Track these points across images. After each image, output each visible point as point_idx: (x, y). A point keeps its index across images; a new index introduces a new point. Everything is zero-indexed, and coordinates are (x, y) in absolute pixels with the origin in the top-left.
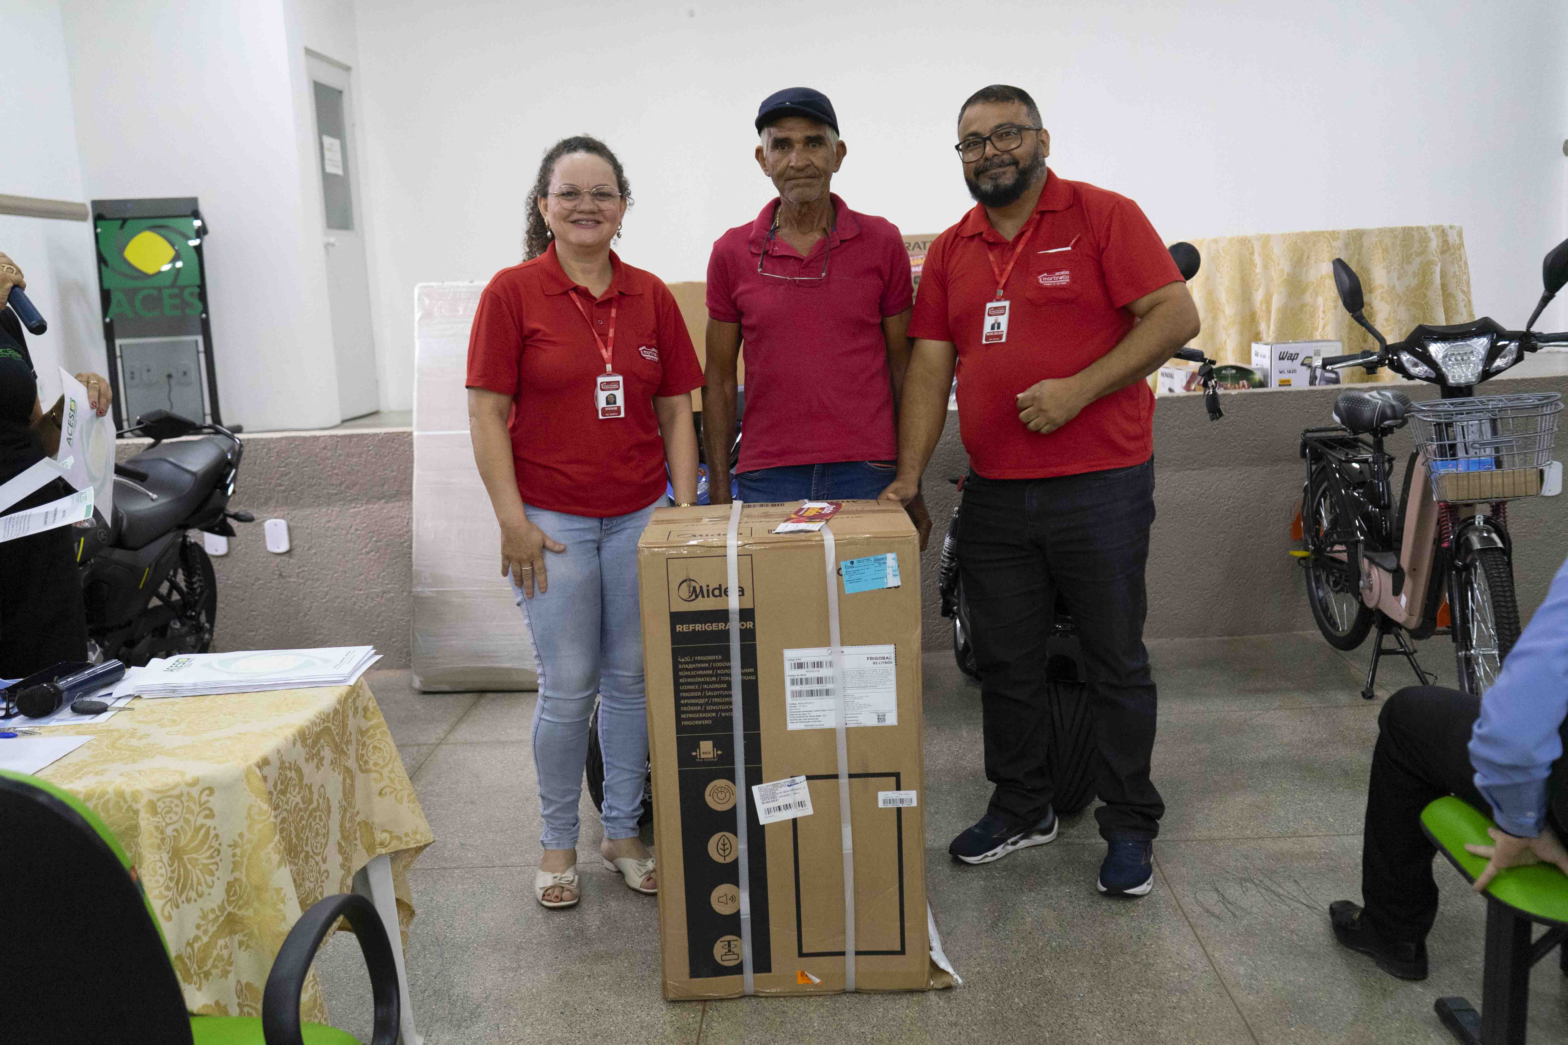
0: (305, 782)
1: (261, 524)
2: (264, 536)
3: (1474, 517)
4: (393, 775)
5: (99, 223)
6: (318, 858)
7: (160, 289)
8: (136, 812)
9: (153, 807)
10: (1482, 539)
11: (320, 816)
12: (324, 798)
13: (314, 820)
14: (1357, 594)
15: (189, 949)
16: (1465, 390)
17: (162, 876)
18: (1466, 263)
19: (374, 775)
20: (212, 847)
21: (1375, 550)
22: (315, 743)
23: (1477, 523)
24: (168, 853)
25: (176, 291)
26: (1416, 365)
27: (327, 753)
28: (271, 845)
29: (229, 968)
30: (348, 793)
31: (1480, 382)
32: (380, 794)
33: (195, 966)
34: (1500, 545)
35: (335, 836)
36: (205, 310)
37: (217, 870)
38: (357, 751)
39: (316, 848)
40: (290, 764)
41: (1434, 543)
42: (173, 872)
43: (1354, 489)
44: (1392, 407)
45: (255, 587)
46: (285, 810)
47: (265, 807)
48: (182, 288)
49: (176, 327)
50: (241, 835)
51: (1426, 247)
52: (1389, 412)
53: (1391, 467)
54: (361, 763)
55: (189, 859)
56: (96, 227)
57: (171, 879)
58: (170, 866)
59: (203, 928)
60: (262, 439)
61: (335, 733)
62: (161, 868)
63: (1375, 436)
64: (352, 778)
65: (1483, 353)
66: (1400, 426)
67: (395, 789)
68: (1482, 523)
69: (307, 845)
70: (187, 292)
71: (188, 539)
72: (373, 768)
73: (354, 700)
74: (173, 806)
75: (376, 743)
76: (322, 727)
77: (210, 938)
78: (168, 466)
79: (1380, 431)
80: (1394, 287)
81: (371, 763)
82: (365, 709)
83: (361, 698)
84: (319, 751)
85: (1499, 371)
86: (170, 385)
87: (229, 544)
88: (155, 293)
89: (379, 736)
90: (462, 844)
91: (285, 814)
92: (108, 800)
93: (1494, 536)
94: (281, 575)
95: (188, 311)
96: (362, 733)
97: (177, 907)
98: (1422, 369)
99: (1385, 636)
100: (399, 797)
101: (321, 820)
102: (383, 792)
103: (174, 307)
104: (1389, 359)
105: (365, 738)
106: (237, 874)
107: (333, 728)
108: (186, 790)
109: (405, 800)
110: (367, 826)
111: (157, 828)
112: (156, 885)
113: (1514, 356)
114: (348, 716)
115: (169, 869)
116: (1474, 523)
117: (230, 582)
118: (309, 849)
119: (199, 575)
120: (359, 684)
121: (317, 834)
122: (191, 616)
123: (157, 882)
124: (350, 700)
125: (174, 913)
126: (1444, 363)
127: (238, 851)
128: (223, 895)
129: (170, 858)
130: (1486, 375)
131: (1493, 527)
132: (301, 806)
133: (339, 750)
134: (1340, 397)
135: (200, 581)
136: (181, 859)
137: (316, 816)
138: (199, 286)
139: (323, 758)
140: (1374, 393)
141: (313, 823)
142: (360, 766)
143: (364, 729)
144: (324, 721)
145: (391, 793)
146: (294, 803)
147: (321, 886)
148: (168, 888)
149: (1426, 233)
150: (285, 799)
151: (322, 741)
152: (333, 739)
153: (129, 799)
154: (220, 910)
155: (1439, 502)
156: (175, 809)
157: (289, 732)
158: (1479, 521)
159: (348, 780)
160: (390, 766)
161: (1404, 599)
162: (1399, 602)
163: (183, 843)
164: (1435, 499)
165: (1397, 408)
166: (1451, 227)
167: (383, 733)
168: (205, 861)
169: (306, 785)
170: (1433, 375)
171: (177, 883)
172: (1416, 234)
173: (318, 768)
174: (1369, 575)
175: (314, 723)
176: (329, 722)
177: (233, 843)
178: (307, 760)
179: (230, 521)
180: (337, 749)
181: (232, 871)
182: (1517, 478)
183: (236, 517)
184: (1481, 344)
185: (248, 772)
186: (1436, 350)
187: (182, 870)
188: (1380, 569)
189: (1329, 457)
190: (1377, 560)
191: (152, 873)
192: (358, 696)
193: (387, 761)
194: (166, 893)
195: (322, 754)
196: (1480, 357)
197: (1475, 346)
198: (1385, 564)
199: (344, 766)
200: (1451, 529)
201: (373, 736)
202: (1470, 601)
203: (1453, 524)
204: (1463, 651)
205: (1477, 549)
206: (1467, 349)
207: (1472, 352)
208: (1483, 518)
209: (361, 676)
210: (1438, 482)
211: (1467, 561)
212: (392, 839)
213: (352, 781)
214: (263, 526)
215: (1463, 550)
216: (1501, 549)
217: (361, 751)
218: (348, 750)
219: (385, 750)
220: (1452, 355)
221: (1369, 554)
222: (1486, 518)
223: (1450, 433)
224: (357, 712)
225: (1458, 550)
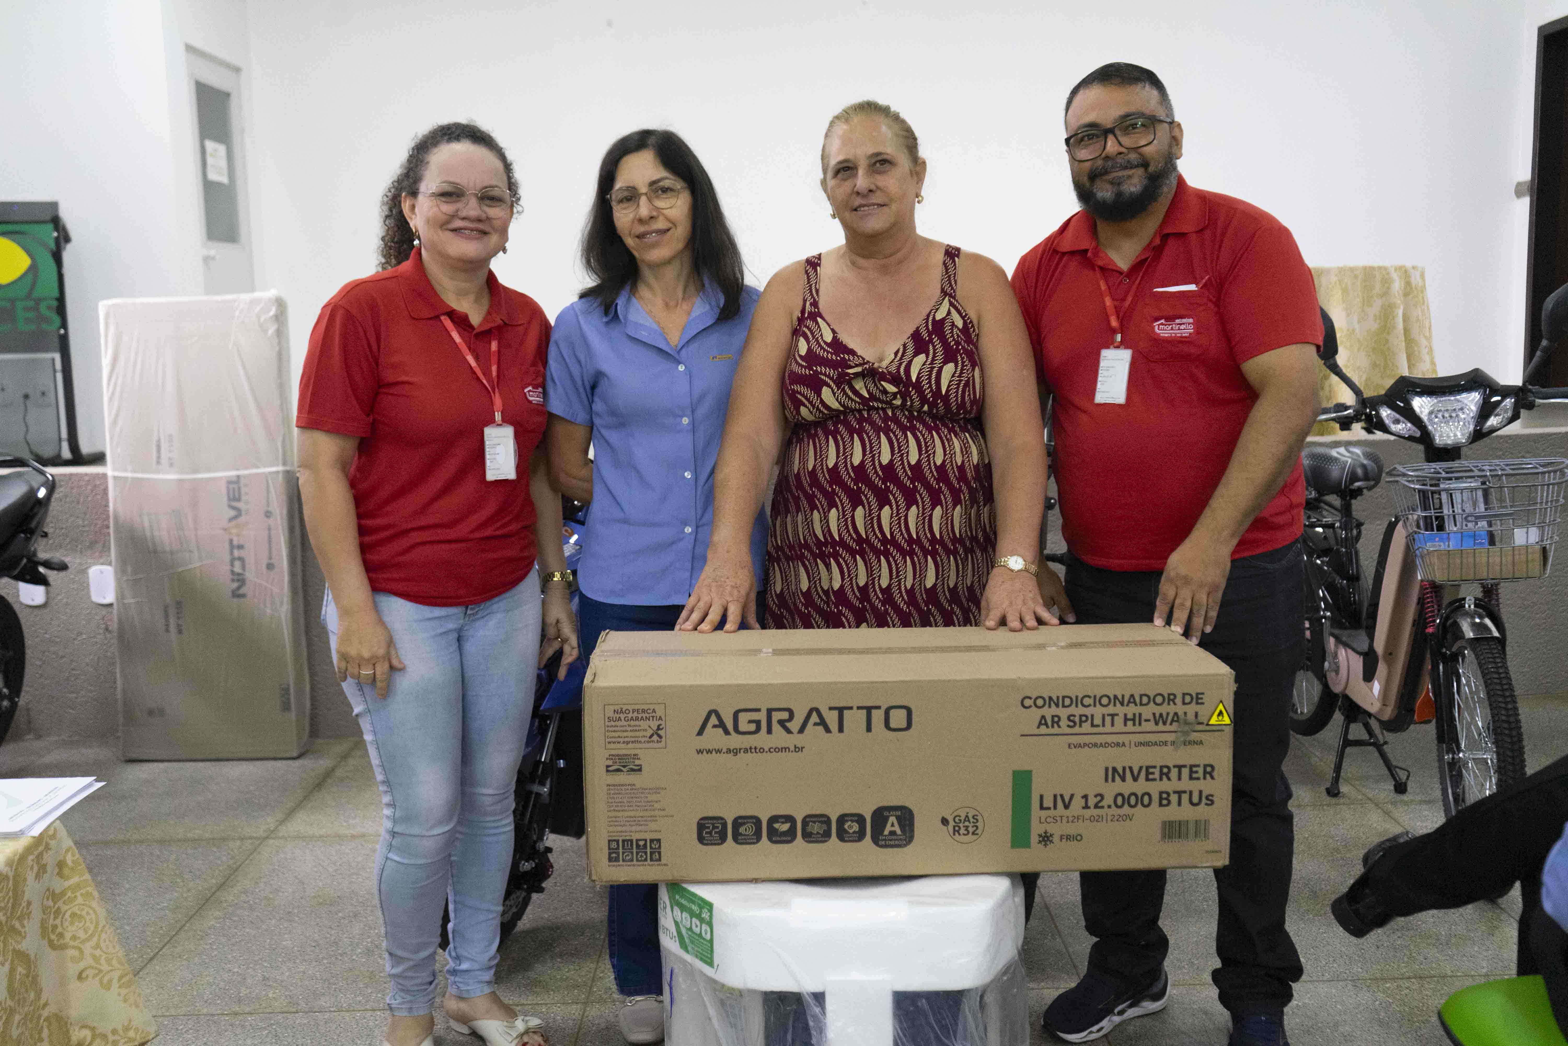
1: (84, 572)
2: (88, 585)
3: (1464, 599)
4: (99, 952)
7: (13, 301)
10: (1474, 625)
14: (1322, 677)
16: (1451, 453)
18: (1428, 307)
19: (71, 952)
21: (1341, 627)
23: (1467, 606)
25: (31, 304)
26: (1397, 422)
30: (21, 986)
31: (1470, 443)
32: (80, 977)
34: (1496, 634)
36: (64, 325)
38: (43, 923)
41: (1414, 625)
43: (1318, 558)
44: (1364, 466)
45: (76, 642)
48: (38, 301)
49: (34, 343)
51: (1388, 288)
52: (1360, 471)
53: (1359, 533)
54: (53, 937)
60: (86, 475)
63: (1343, 498)
64: (31, 964)
65: (1474, 408)
66: (1370, 489)
67: (100, 971)
68: (1472, 607)
72: (72, 943)
73: (40, 856)
75: (76, 910)
79: (1349, 494)
80: (1354, 331)
81: (68, 935)
82: (61, 865)
83: (50, 853)
85: (1493, 430)
86: (26, 407)
87: (47, 593)
88: (8, 305)
89: (80, 900)
90: (265, 979)
93: (1488, 622)
95: (44, 326)
96: (55, 896)
98: (1403, 427)
99: (1353, 726)
100: (105, 981)
102: (84, 975)
103: (28, 321)
104: (1366, 414)
105: (60, 904)
109: (115, 984)
110: (61, 1023)
113: (1510, 414)
114: (25, 880)
116: (1464, 607)
117: (47, 636)
120: (51, 832)
124: (31, 858)
126: (1430, 420)
130: (1478, 435)
131: (1484, 610)
140: (1342, 450)
142: (48, 943)
143: (57, 891)
145: (94, 976)
149: (1388, 273)
155: (1422, 581)
158: (1469, 604)
159: (20, 970)
160: (95, 939)
161: (1376, 687)
162: (1371, 689)
164: (1419, 578)
165: (1369, 468)
166: (1414, 268)
167: (88, 895)
170: (1418, 434)
172: (1376, 273)
174: (1336, 656)
179: (41, 569)
182: (1517, 557)
183: (47, 564)
184: (1472, 400)
186: (1421, 405)
188: (1349, 651)
190: (1344, 639)
192: (47, 848)
193: (91, 932)
196: (1472, 415)
197: (1466, 402)
198: (1355, 645)
199: (14, 950)
200: (1436, 611)
201: (72, 900)
202: (1456, 696)
203: (1439, 606)
204: (1448, 753)
205: (1467, 637)
206: (1457, 406)
207: (1462, 409)
208: (1473, 600)
209: (54, 822)
210: (1422, 557)
211: (1454, 649)
212: (94, 1037)
213: (29, 968)
214: (87, 574)
215: (1449, 636)
216: (1497, 638)
217: (51, 922)
218: (24, 926)
219: (88, 918)
220: (1439, 411)
221: (1336, 632)
222: (1476, 599)
223: (1437, 501)
224: (45, 872)
225: (1445, 637)
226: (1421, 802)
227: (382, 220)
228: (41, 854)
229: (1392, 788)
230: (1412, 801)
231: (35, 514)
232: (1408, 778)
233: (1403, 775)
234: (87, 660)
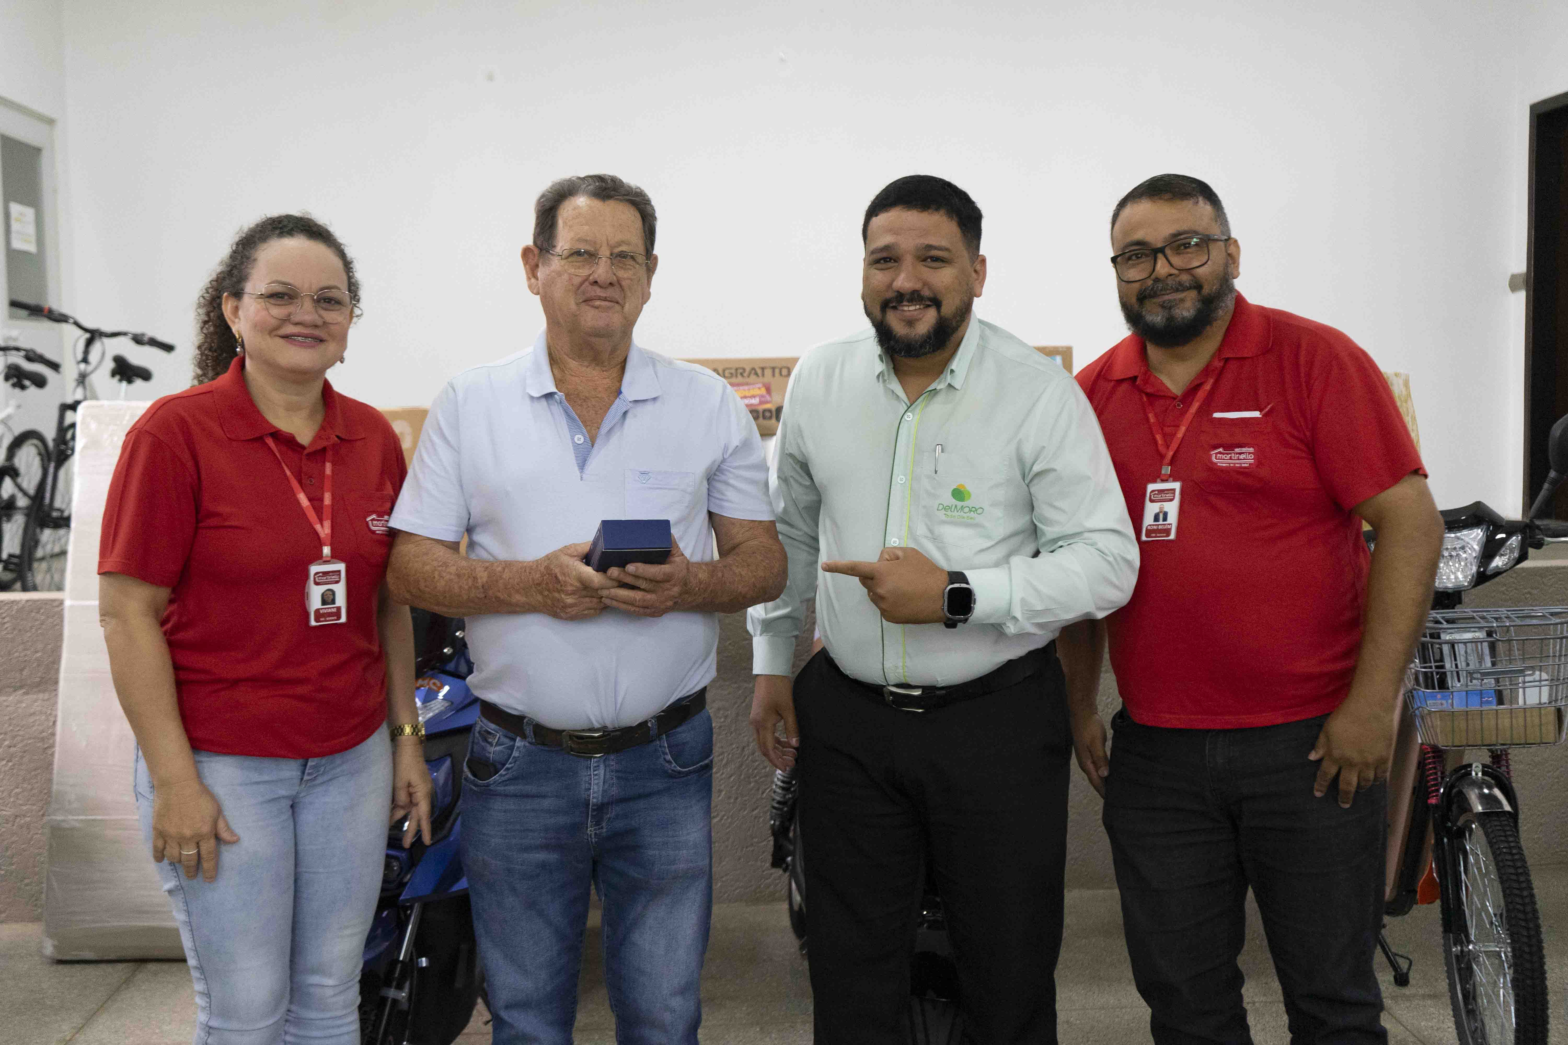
3: (1470, 766)
10: (1482, 797)
16: (1452, 598)
23: (1474, 774)
31: (1473, 587)
34: (1507, 808)
65: (1476, 547)
68: (1480, 774)
85: (1498, 573)
93: (1497, 792)
113: (1517, 553)
116: (1470, 775)
130: (1482, 578)
131: (1493, 779)
155: (1422, 744)
158: (1477, 773)
164: (1419, 741)
182: (1528, 718)
184: (1474, 538)
196: (1474, 555)
197: (1467, 539)
200: (1440, 779)
202: (1463, 876)
203: (1443, 773)
204: (1455, 945)
205: (1475, 811)
206: (1459, 543)
207: (1463, 548)
208: (1481, 767)
210: (1422, 718)
211: (1459, 824)
215: (1454, 807)
216: (1509, 812)
222: (1484, 766)
223: (1437, 651)
225: (1449, 809)
226: (1424, 997)
227: (198, 326)
229: (1392, 979)
230: (1414, 996)
232: (1409, 969)
233: (1404, 965)
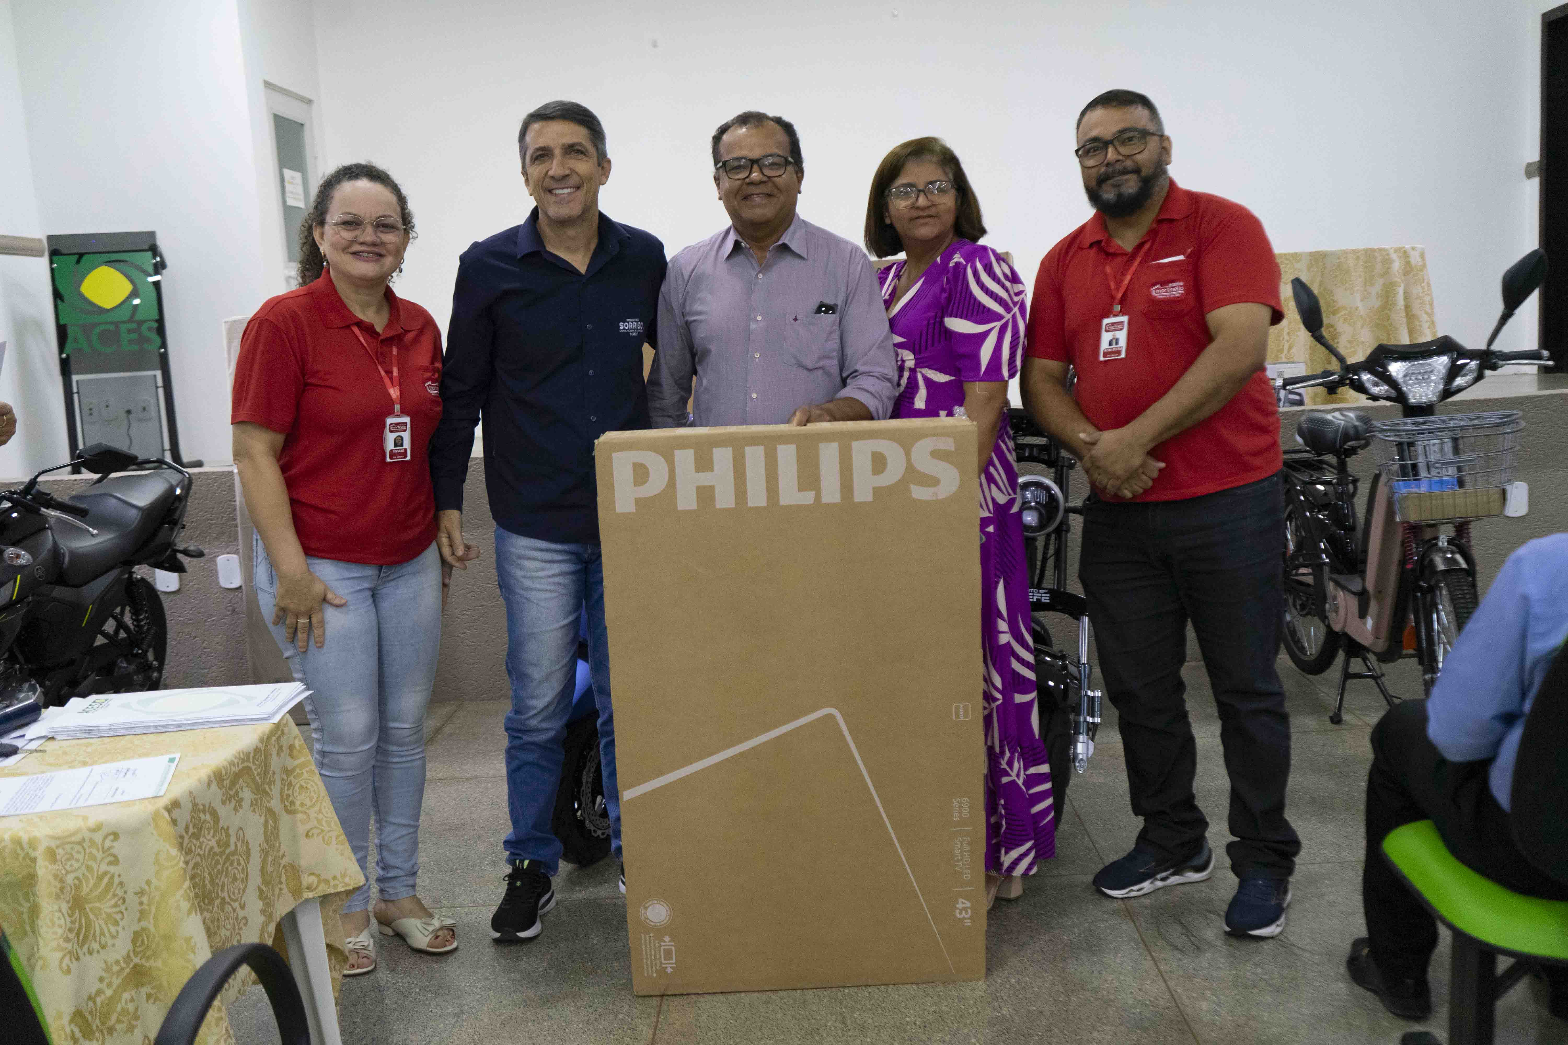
0: (221, 824)
1: (213, 560)
2: (217, 572)
3: (1436, 538)
4: (320, 816)
5: (55, 258)
6: (236, 905)
7: (117, 324)
8: (34, 860)
9: (51, 855)
10: (1445, 560)
11: (238, 860)
12: (243, 841)
13: (232, 864)
14: (1324, 617)
15: (91, 1004)
16: (1425, 410)
17: (60, 926)
18: (1429, 284)
19: (300, 816)
20: (117, 895)
21: (1340, 572)
22: (233, 783)
23: (1440, 544)
24: (68, 902)
25: (133, 326)
26: (1376, 385)
27: (247, 795)
28: (181, 892)
29: (134, 1023)
30: (271, 836)
31: (1441, 401)
32: (307, 835)
33: (97, 1021)
34: (1464, 565)
35: (255, 880)
36: (164, 345)
37: (122, 919)
38: (282, 791)
39: (234, 894)
40: (204, 806)
41: (1399, 565)
42: (73, 922)
43: (1319, 512)
44: (1355, 427)
45: (207, 624)
46: (199, 855)
47: (174, 852)
48: (140, 323)
49: (136, 363)
50: (148, 883)
51: (1388, 268)
52: (1352, 432)
53: (1356, 488)
54: (287, 804)
55: (91, 909)
56: (51, 262)
57: (71, 930)
58: (70, 916)
59: (106, 981)
61: (256, 773)
62: (59, 918)
63: (1339, 458)
64: (276, 820)
65: (1444, 371)
66: (1364, 447)
67: (322, 831)
68: (1446, 544)
69: (222, 891)
70: (144, 327)
71: (135, 576)
72: (300, 809)
73: (278, 739)
74: (74, 853)
75: (303, 783)
76: (241, 766)
77: (115, 991)
78: (114, 501)
79: (1343, 452)
81: (298, 803)
82: (291, 747)
83: (285, 737)
84: (237, 793)
85: (1460, 390)
86: (129, 421)
87: (181, 580)
88: (112, 327)
89: (306, 775)
91: (198, 859)
92: (5, 847)
93: (1458, 557)
94: (233, 611)
95: (146, 346)
96: (288, 772)
97: (78, 959)
98: (1382, 389)
99: (1353, 660)
100: (326, 838)
101: (239, 864)
102: (310, 834)
103: (131, 342)
104: (1349, 379)
105: (292, 777)
106: (144, 924)
107: (253, 767)
108: (87, 835)
109: (334, 841)
110: (294, 870)
111: (56, 876)
112: (54, 937)
113: (1475, 375)
114: (271, 755)
115: (68, 920)
116: (1436, 544)
117: (181, 619)
118: (225, 894)
119: (146, 612)
120: (285, 722)
121: (235, 879)
122: (137, 654)
123: (55, 933)
124: (274, 738)
125: (74, 966)
126: (1405, 382)
127: (145, 899)
128: (129, 946)
129: (70, 908)
130: (1447, 393)
131: (1455, 547)
132: (217, 849)
133: (261, 791)
134: (1303, 418)
135: (147, 618)
136: (82, 909)
137: (233, 861)
138: (157, 321)
139: (242, 799)
140: (1337, 414)
141: (230, 868)
142: (285, 806)
143: (289, 768)
144: (243, 761)
145: (319, 834)
146: (208, 847)
147: (239, 934)
148: (67, 940)
149: (1388, 254)
150: (198, 844)
151: (241, 781)
152: (254, 780)
153: (26, 846)
154: (125, 962)
155: (1402, 523)
156: (76, 856)
157: (204, 773)
158: (1443, 542)
159: (271, 822)
160: (318, 806)
161: (1370, 622)
162: (1365, 624)
163: (85, 890)
164: (1398, 520)
165: (1360, 429)
166: (1413, 249)
167: (311, 772)
168: (109, 911)
169: (223, 828)
170: (1393, 394)
171: (78, 934)
172: (1377, 254)
173: (236, 809)
174: (1335, 598)
175: (232, 763)
176: (248, 761)
177: (139, 890)
178: (223, 802)
179: (180, 556)
180: (258, 790)
181: (139, 920)
182: (1479, 498)
183: (186, 552)
184: (1441, 362)
185: (156, 816)
186: (1396, 369)
187: (83, 921)
188: (1347, 593)
189: (1293, 479)
190: (1342, 583)
191: (49, 923)
192: (283, 733)
193: (314, 801)
194: (64, 945)
195: (241, 795)
196: (1441, 376)
197: (1435, 365)
198: (1350, 587)
199: (266, 807)
200: (1414, 550)
201: (299, 776)
202: (1436, 624)
205: (1441, 570)
206: (1428, 368)
207: (1432, 371)
208: (1446, 539)
209: (284, 715)
210: (1401, 502)
212: (319, 882)
213: (275, 823)
214: (215, 561)
215: (1427, 572)
216: (1465, 569)
217: (286, 791)
218: (271, 790)
219: (312, 789)
220: (1413, 374)
221: (1335, 576)
222: (1449, 539)
223: (1412, 452)
224: (282, 751)
225: (1422, 572)
228: (279, 737)
231: (176, 509)
234: (217, 640)
